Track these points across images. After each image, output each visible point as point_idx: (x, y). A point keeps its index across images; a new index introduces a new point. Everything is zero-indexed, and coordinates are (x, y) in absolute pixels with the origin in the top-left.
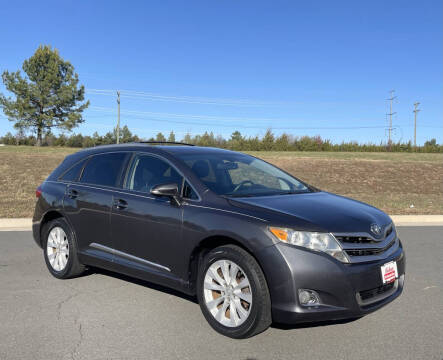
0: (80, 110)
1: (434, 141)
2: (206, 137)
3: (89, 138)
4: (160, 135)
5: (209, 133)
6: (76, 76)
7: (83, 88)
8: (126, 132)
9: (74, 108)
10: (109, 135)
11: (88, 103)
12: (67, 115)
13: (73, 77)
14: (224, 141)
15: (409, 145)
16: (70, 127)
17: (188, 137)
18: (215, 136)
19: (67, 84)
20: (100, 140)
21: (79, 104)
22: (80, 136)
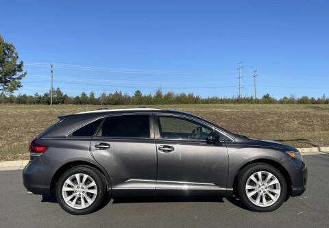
0: (19, 78)
1: (268, 95)
2: (116, 95)
3: (31, 97)
4: (84, 94)
5: (118, 92)
6: (16, 54)
7: (22, 63)
8: (59, 92)
9: (14, 77)
10: (46, 95)
11: (26, 73)
12: (9, 81)
13: (14, 55)
14: (130, 97)
15: (252, 98)
16: (12, 90)
17: (104, 95)
18: (123, 94)
19: (10, 59)
20: (40, 98)
21: (19, 74)
22: (25, 95)
